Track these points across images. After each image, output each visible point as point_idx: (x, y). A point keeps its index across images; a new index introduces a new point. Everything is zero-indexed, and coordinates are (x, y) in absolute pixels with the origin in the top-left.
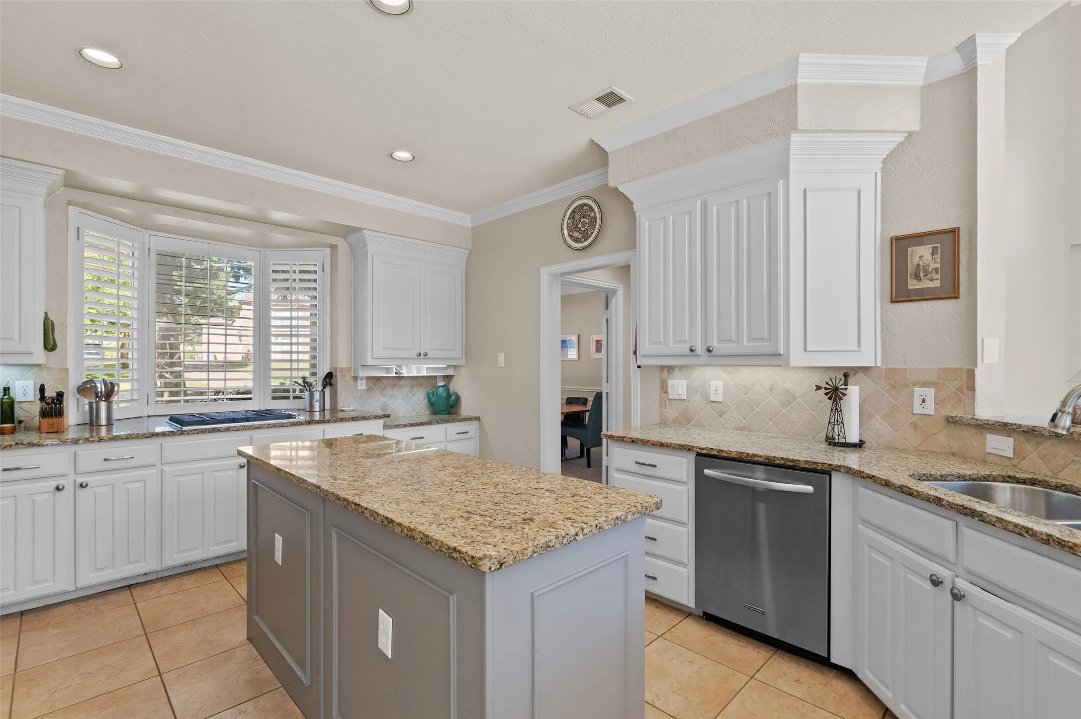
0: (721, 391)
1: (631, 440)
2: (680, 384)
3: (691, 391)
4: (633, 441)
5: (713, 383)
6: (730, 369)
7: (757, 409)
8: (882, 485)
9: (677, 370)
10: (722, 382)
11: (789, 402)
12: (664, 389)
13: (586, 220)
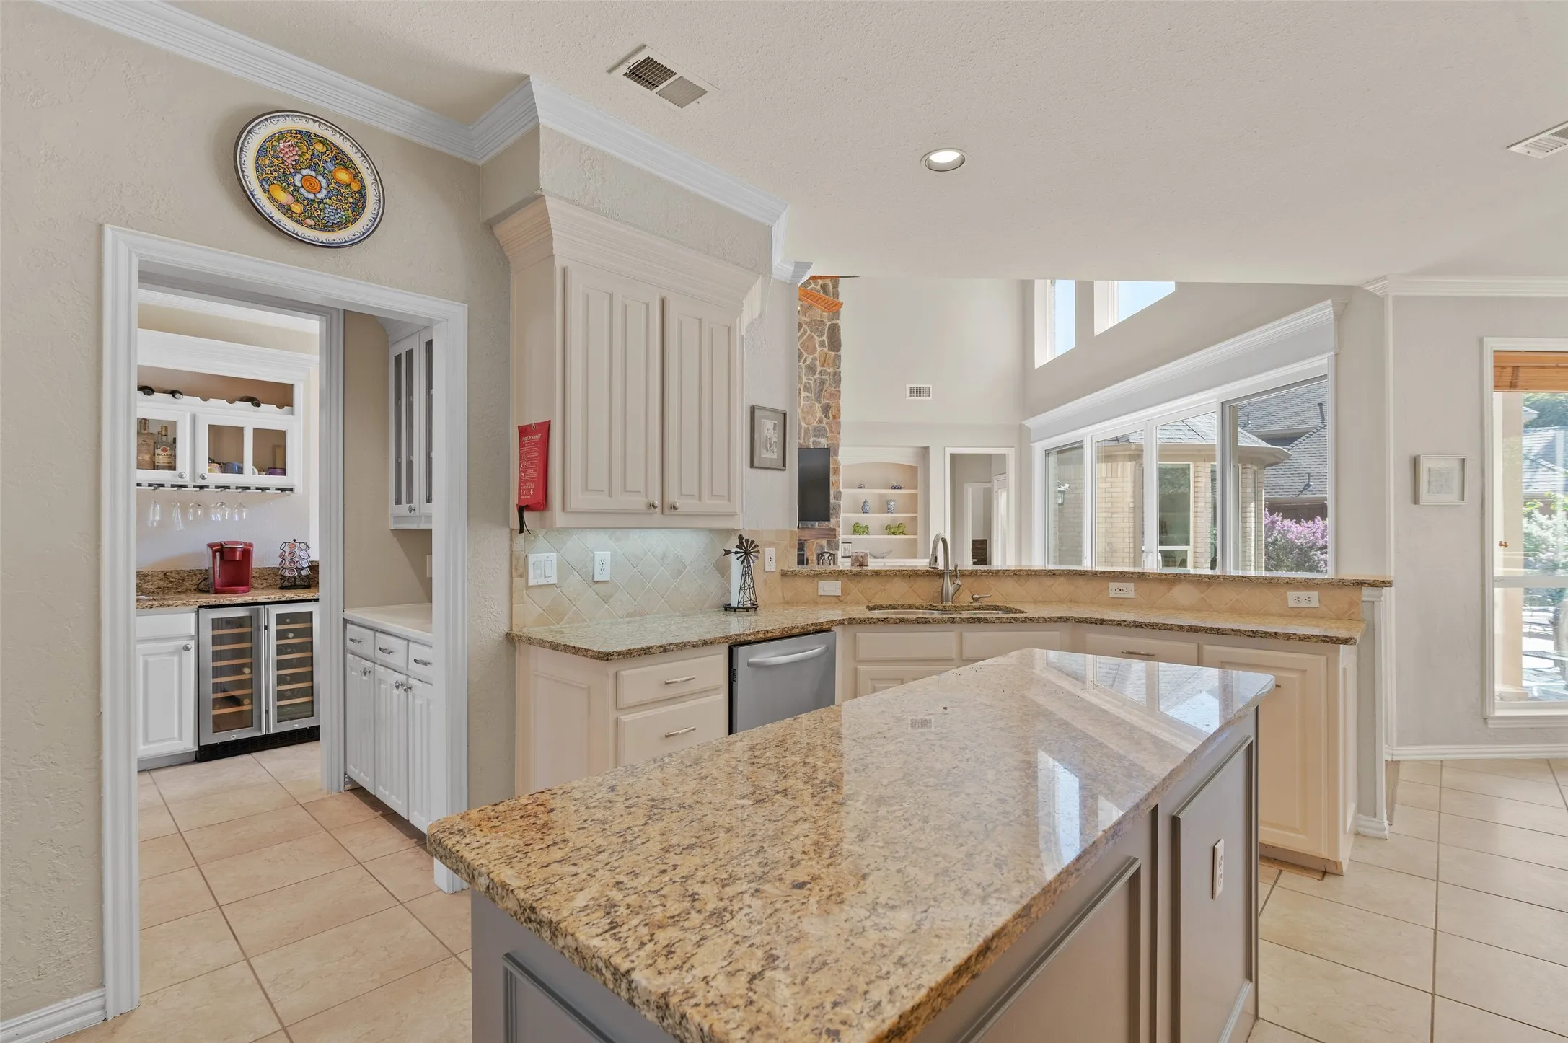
0: (608, 567)
1: (662, 649)
2: (549, 559)
3: (565, 569)
4: (665, 651)
5: (600, 555)
6: (619, 533)
7: (649, 585)
8: (897, 623)
9: (541, 536)
10: (609, 552)
11: (680, 572)
12: (518, 567)
13: (305, 172)
